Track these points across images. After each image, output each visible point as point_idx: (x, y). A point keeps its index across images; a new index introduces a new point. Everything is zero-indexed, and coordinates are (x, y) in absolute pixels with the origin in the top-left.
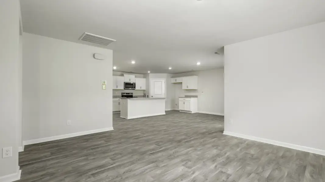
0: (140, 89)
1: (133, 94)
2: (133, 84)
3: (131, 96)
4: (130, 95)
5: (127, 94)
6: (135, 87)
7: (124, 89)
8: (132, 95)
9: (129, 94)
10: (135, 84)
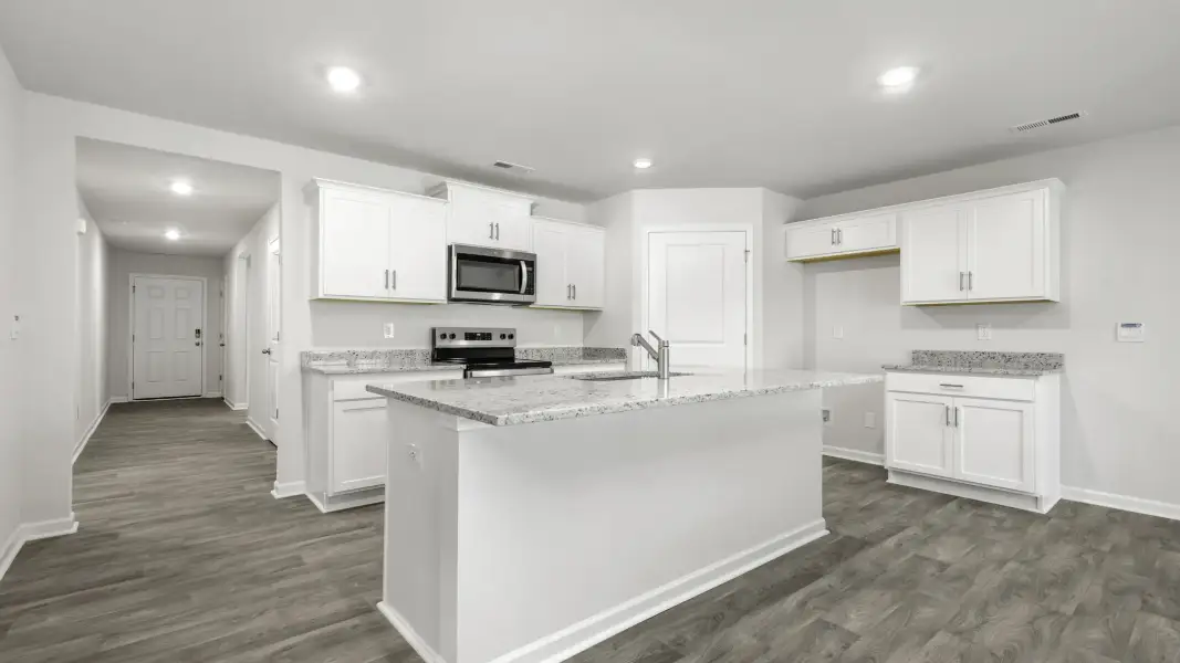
0: (563, 301)
1: (518, 337)
2: (515, 262)
3: (504, 359)
4: (496, 342)
5: (470, 336)
6: (531, 290)
7: (451, 299)
8: (506, 343)
9: (486, 336)
10: (531, 264)
